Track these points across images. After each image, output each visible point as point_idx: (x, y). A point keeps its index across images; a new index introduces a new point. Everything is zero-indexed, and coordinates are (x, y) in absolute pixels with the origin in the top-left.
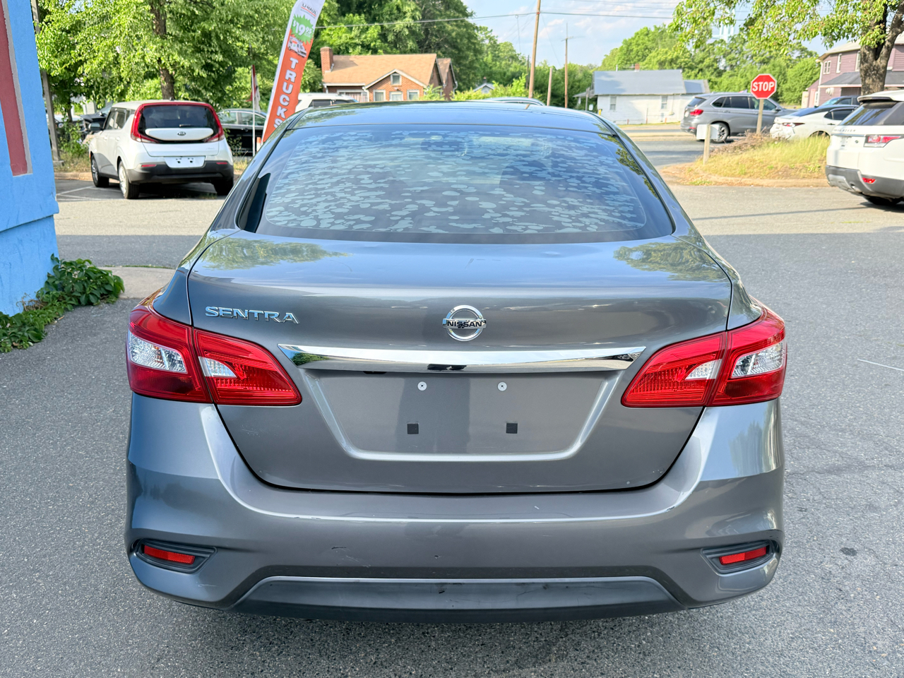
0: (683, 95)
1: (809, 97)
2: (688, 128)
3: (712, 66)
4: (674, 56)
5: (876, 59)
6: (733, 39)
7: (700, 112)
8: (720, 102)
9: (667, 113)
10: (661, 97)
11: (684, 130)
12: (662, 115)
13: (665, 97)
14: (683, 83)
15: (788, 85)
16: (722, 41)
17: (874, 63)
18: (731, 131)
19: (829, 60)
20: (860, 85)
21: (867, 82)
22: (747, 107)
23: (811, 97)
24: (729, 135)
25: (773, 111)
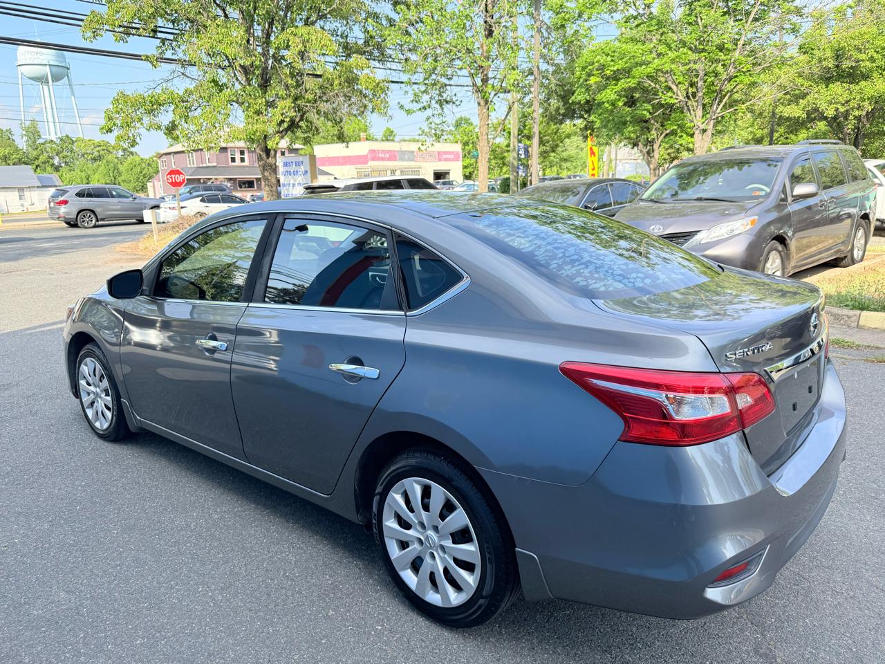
0: (38, 187)
1: (154, 186)
2: (57, 216)
3: (48, 162)
4: (6, 153)
5: (268, 158)
6: (61, 140)
7: (65, 202)
8: (82, 192)
9: (27, 204)
10: (17, 190)
11: (52, 219)
12: (22, 205)
13: (21, 189)
14: (36, 177)
15: (123, 178)
16: (52, 141)
17: (268, 161)
18: (99, 218)
19: (164, 158)
20: (260, 176)
21: (266, 174)
22: (107, 196)
23: (156, 186)
24: (97, 220)
25: (131, 199)
